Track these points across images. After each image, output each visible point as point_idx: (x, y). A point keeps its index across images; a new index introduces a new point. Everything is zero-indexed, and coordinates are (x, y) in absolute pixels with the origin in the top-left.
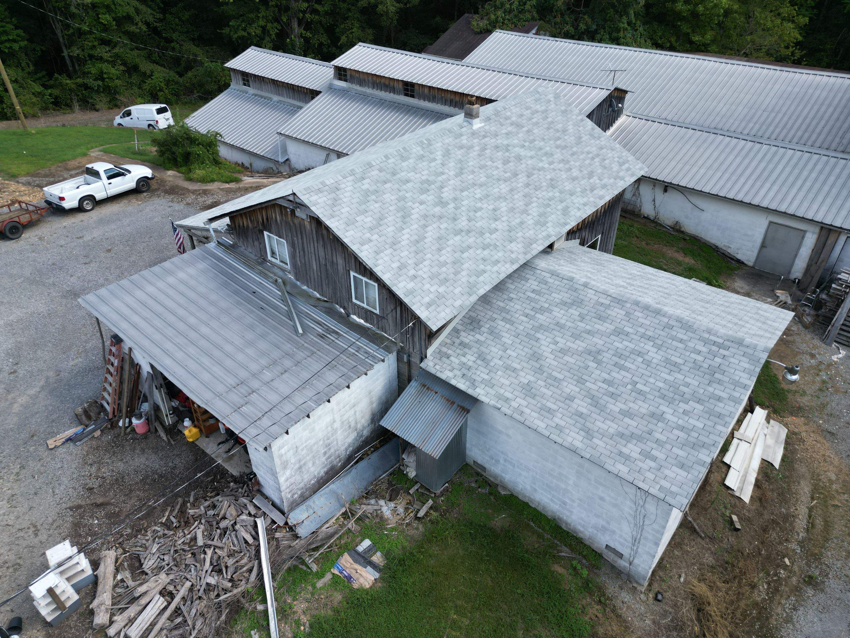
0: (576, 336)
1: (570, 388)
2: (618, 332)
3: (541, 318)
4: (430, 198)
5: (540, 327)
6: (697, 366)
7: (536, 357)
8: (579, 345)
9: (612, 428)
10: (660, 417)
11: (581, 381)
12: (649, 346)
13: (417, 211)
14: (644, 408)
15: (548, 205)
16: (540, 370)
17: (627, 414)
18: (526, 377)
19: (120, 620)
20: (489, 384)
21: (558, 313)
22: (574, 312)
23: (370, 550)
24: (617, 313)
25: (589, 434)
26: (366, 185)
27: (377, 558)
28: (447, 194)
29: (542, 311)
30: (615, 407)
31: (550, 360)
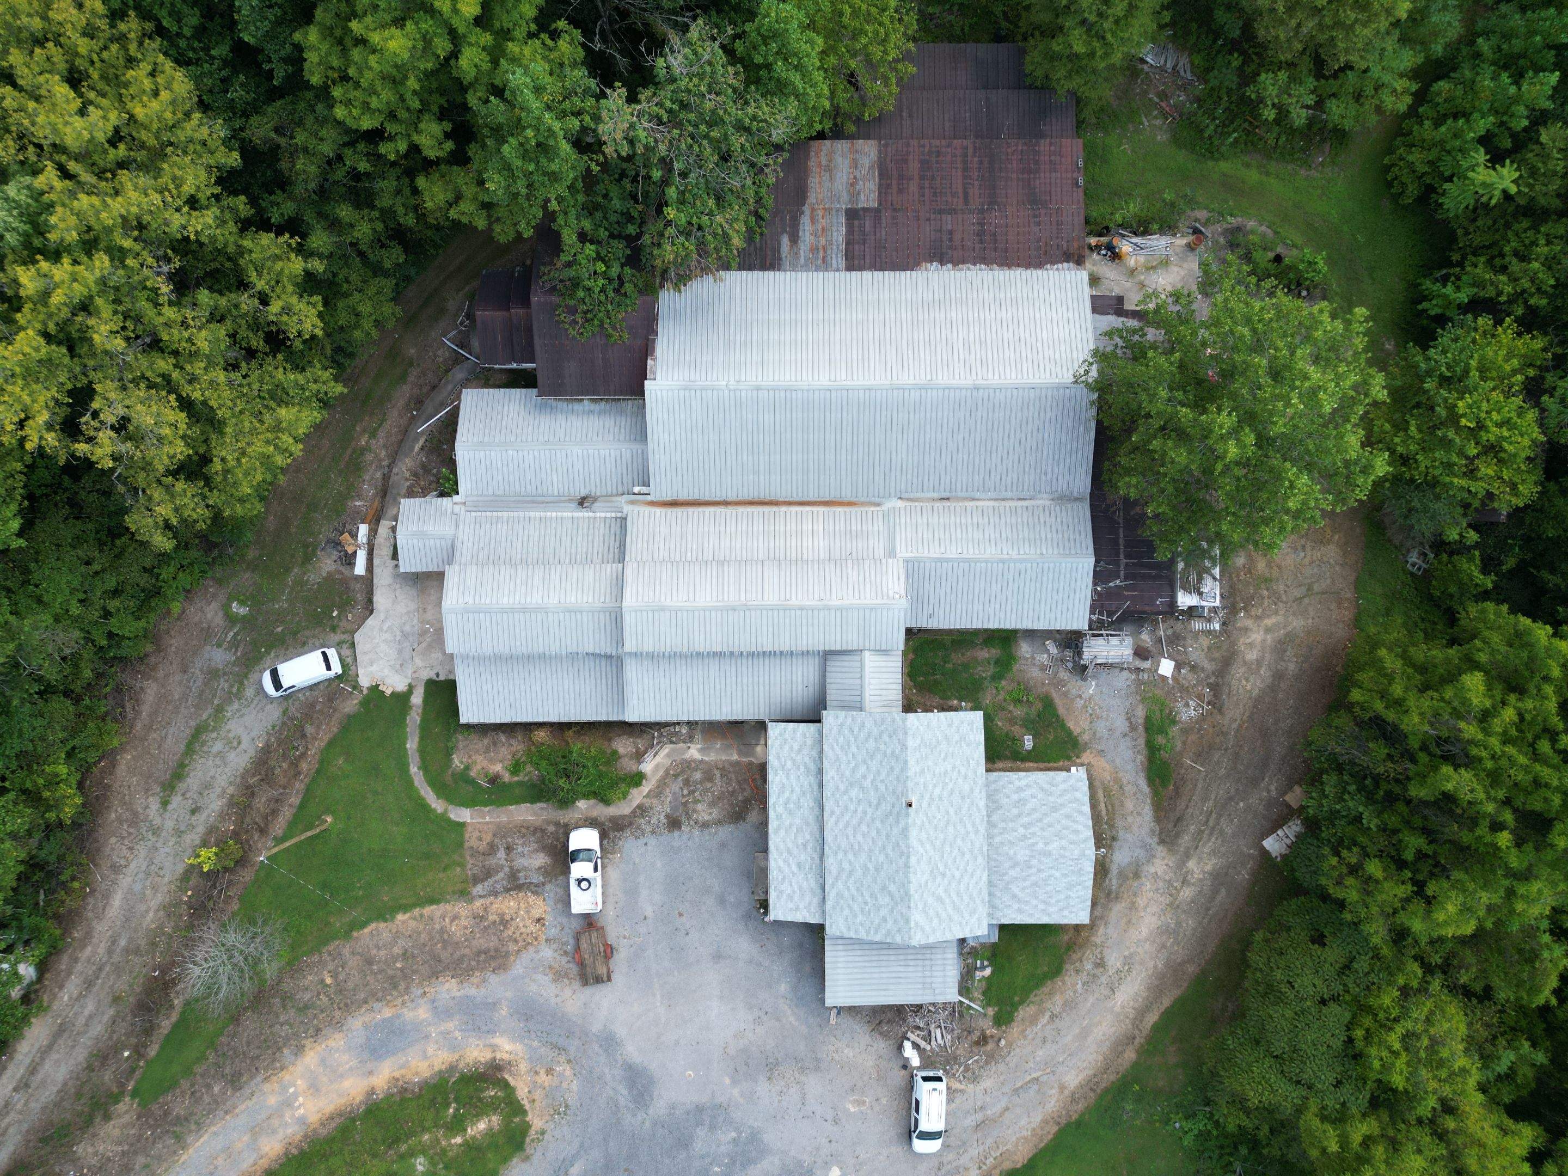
0: (1025, 880)
1: (1034, 902)
2: (1040, 871)
3: (1006, 878)
4: (939, 879)
5: (1008, 883)
6: (1073, 872)
7: (1014, 896)
8: (1027, 883)
9: (1056, 909)
10: (1068, 897)
11: (1037, 898)
12: (1054, 872)
13: (941, 891)
14: (1062, 896)
15: (971, 815)
16: (1019, 901)
17: (1058, 901)
18: (1016, 906)
19: (933, 1043)
20: (1004, 916)
21: (1012, 873)
22: (1018, 869)
23: (982, 963)
24: (1034, 862)
25: (1049, 915)
26: (920, 906)
27: (986, 963)
28: (942, 868)
29: (1004, 874)
30: (1053, 901)
31: (1021, 895)
